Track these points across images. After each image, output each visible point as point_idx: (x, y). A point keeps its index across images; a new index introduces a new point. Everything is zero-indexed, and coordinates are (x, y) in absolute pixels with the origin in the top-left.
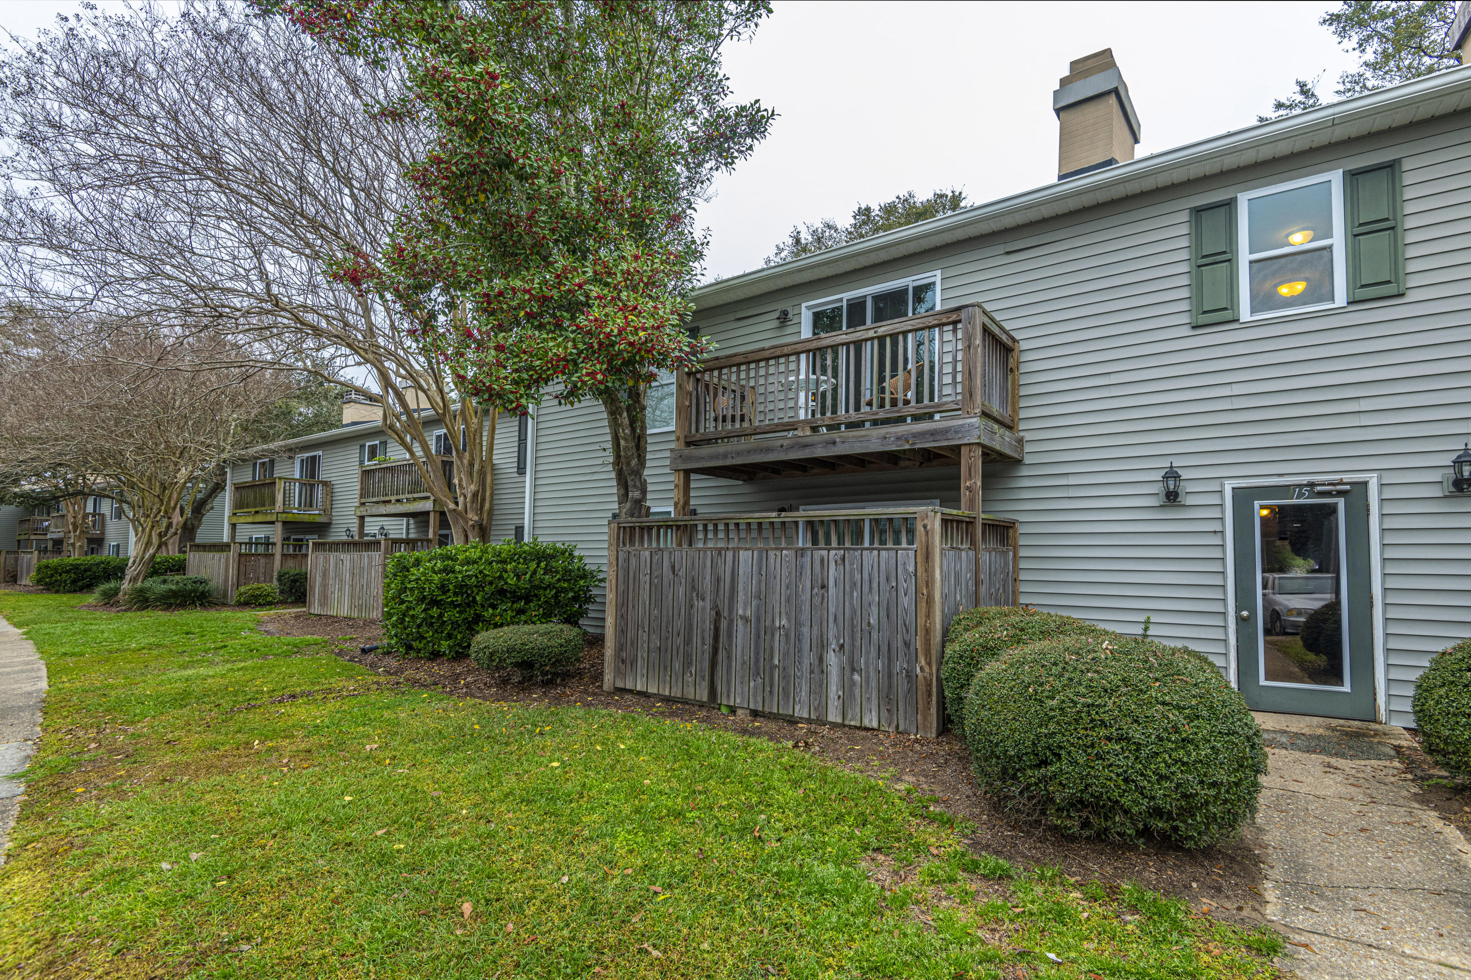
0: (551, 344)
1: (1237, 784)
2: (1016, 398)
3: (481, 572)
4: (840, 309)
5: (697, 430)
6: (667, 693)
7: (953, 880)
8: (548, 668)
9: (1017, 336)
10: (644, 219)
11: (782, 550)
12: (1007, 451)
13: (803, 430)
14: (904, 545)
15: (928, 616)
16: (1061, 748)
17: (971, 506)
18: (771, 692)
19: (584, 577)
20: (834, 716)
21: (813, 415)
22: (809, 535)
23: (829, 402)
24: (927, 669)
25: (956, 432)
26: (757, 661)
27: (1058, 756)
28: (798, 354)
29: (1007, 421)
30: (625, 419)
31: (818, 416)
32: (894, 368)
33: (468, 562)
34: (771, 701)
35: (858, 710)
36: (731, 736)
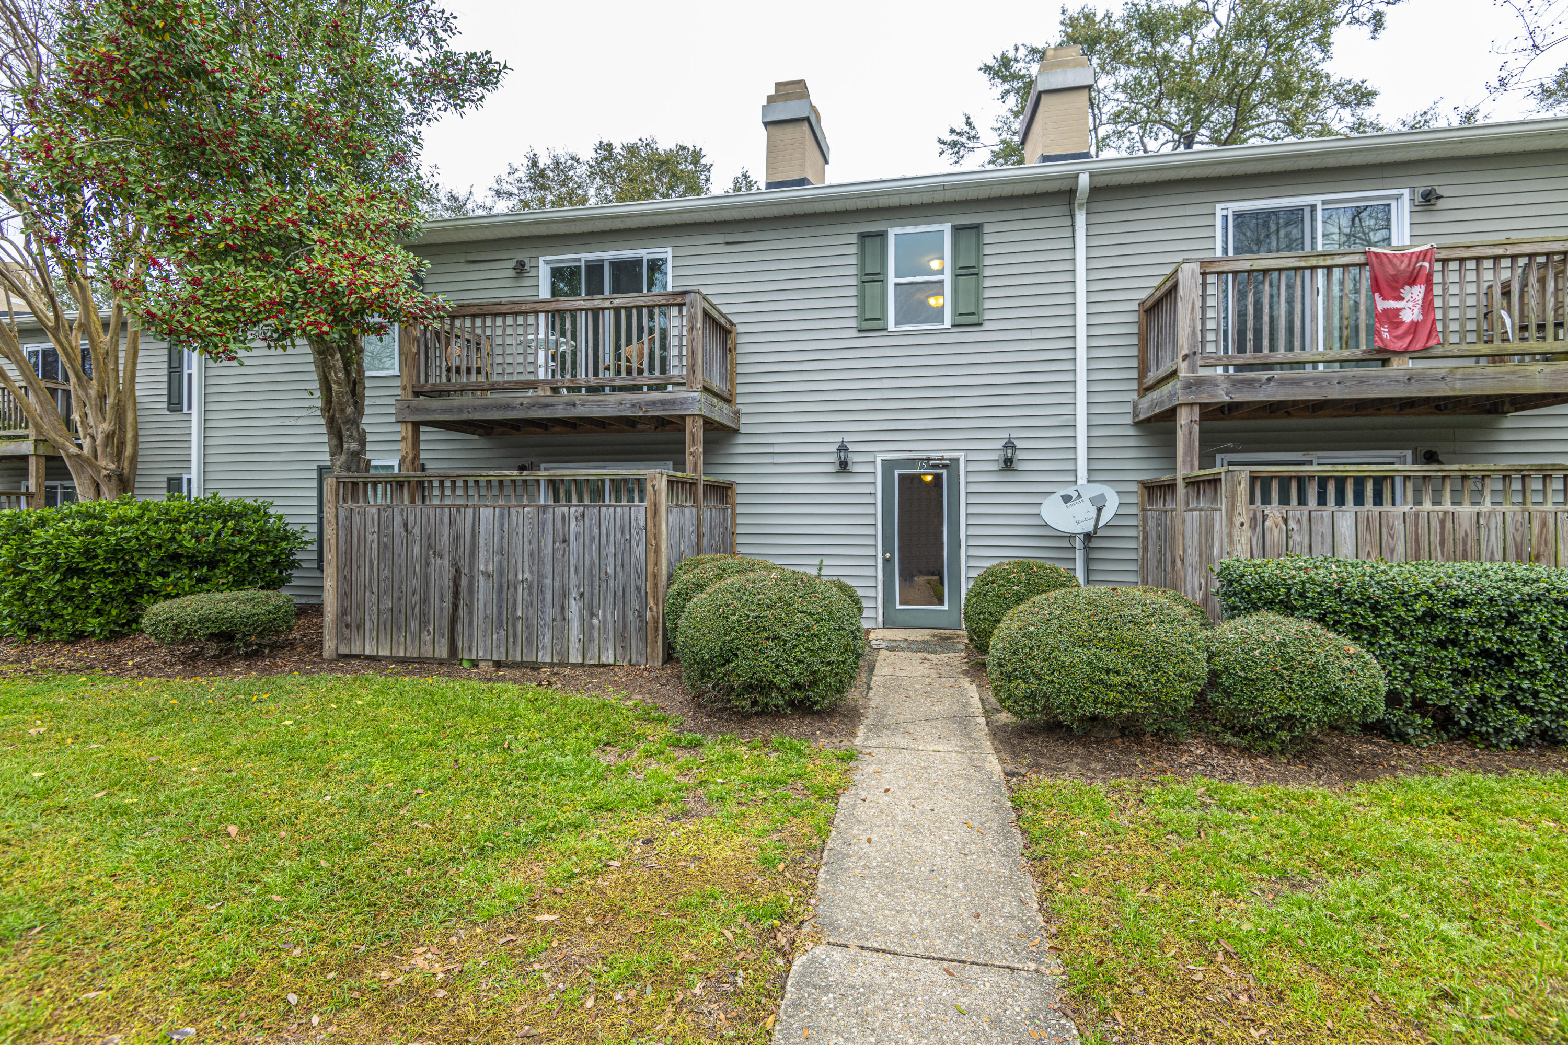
0: (261, 284)
1: (844, 662)
2: (734, 375)
3: (143, 534)
4: (579, 267)
5: (427, 381)
6: (402, 654)
7: (662, 753)
8: (253, 638)
9: (735, 319)
10: (364, 153)
11: (524, 507)
12: (726, 422)
13: (543, 389)
14: (636, 503)
15: (656, 564)
16: (738, 649)
17: (695, 469)
18: (514, 642)
19: (285, 538)
20: (575, 658)
21: (553, 376)
22: (551, 494)
23: (568, 364)
24: (655, 609)
25: (682, 403)
26: (500, 614)
27: (736, 655)
28: (537, 313)
29: (726, 395)
30: (337, 360)
31: (559, 377)
32: (629, 339)
33: (121, 521)
34: (515, 651)
35: (596, 650)
36: (475, 684)
